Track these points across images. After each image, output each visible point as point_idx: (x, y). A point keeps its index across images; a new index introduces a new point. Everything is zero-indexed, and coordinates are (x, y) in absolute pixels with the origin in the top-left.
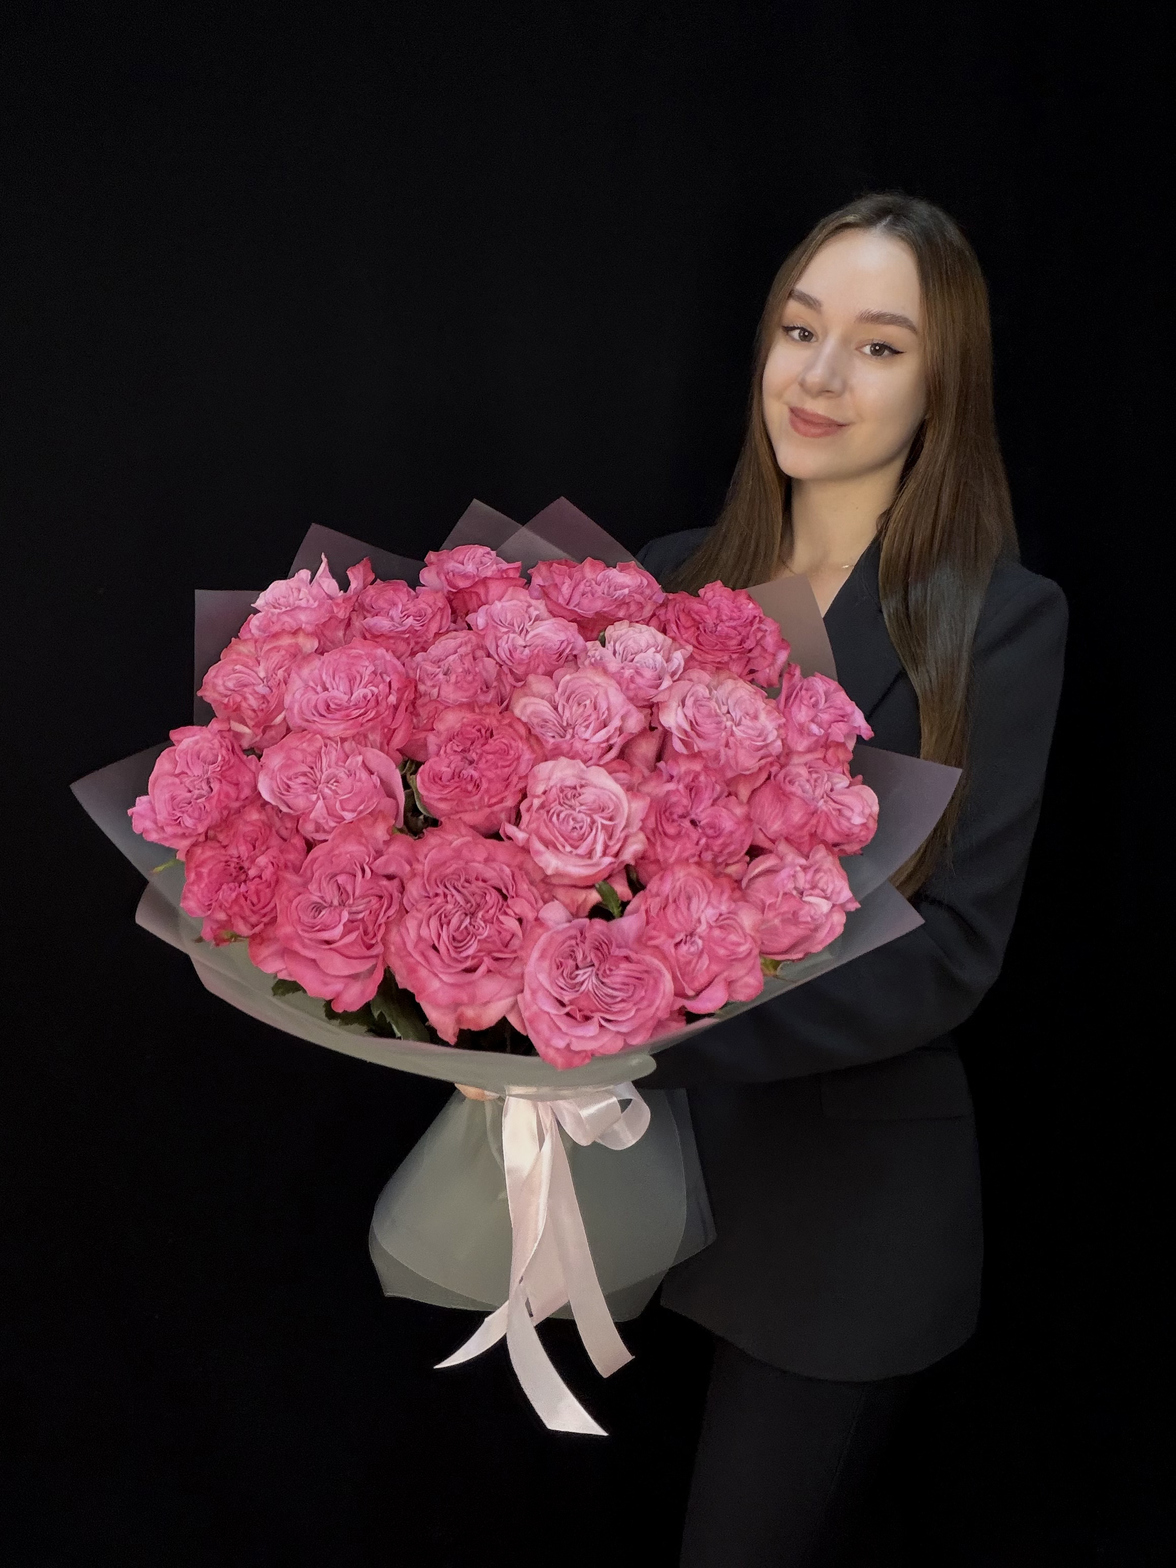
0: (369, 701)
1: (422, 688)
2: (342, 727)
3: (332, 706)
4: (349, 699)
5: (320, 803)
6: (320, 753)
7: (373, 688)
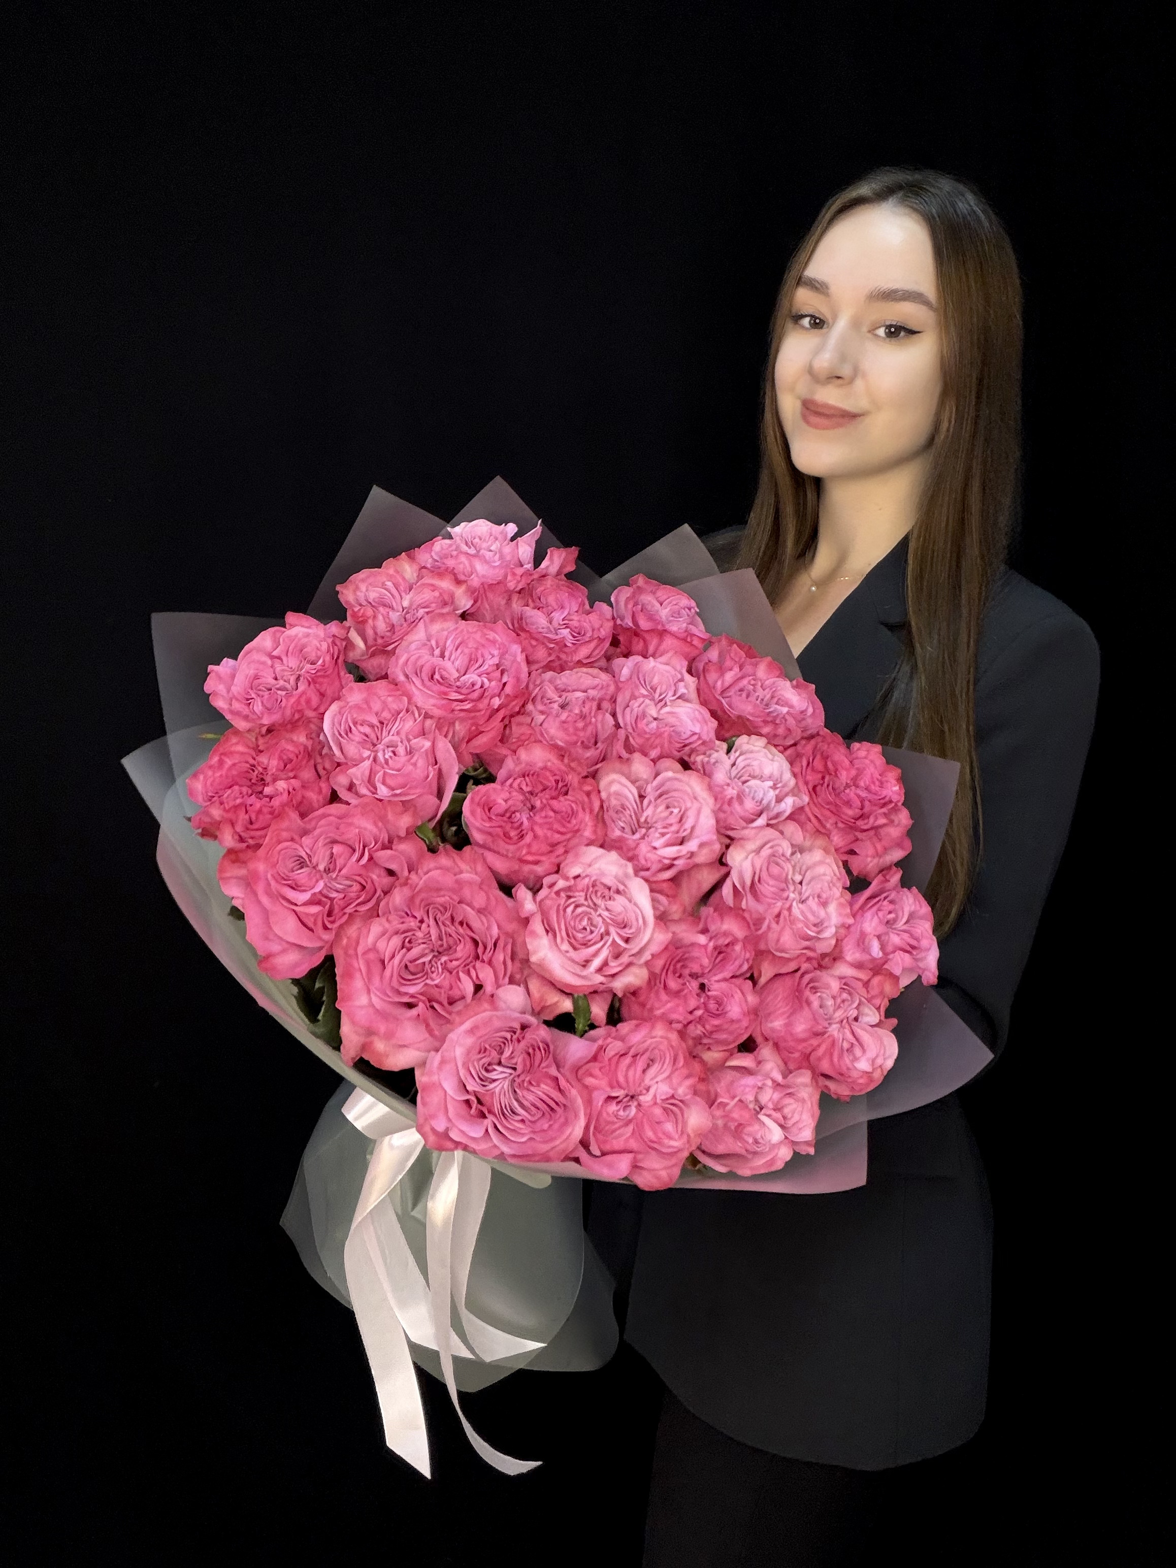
0: (474, 691)
1: (530, 707)
2: (432, 701)
3: (437, 676)
4: (458, 679)
5: (367, 764)
6: (399, 714)
7: (486, 681)
